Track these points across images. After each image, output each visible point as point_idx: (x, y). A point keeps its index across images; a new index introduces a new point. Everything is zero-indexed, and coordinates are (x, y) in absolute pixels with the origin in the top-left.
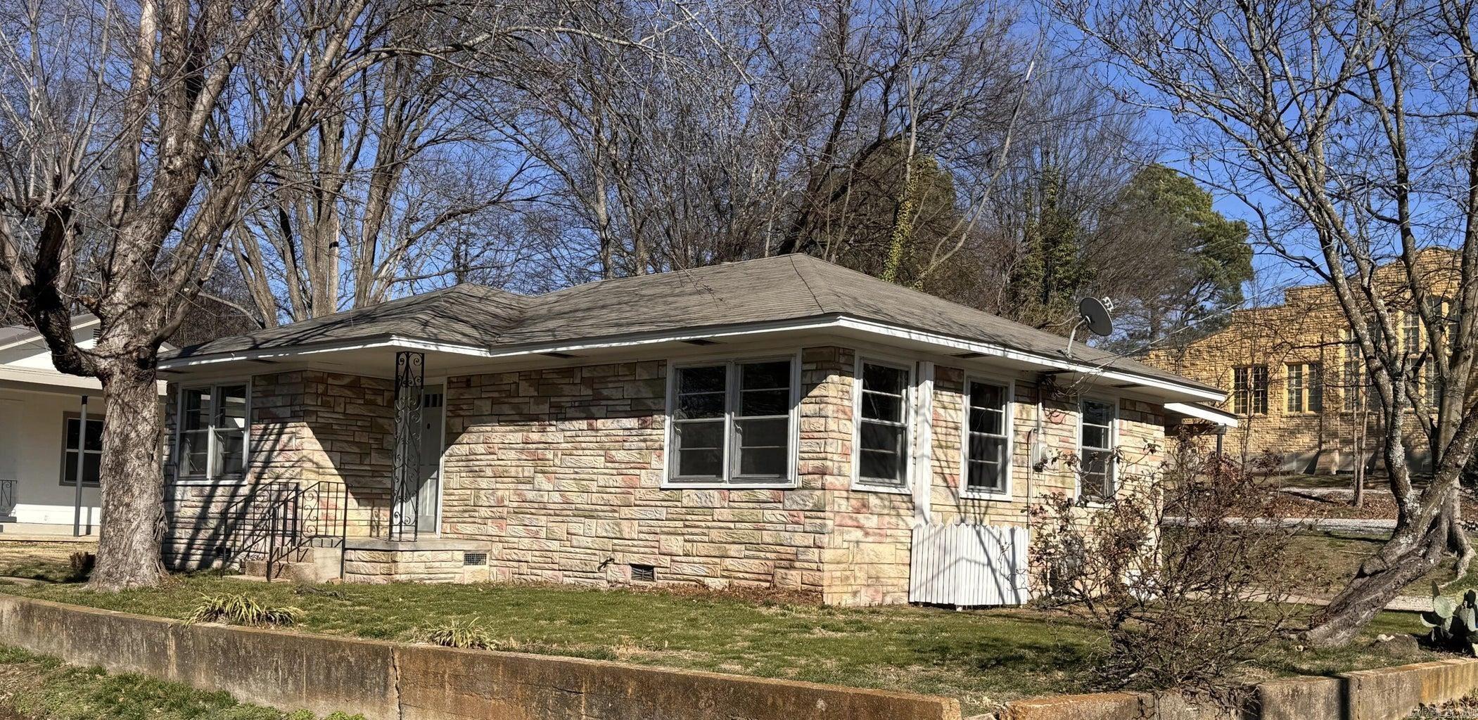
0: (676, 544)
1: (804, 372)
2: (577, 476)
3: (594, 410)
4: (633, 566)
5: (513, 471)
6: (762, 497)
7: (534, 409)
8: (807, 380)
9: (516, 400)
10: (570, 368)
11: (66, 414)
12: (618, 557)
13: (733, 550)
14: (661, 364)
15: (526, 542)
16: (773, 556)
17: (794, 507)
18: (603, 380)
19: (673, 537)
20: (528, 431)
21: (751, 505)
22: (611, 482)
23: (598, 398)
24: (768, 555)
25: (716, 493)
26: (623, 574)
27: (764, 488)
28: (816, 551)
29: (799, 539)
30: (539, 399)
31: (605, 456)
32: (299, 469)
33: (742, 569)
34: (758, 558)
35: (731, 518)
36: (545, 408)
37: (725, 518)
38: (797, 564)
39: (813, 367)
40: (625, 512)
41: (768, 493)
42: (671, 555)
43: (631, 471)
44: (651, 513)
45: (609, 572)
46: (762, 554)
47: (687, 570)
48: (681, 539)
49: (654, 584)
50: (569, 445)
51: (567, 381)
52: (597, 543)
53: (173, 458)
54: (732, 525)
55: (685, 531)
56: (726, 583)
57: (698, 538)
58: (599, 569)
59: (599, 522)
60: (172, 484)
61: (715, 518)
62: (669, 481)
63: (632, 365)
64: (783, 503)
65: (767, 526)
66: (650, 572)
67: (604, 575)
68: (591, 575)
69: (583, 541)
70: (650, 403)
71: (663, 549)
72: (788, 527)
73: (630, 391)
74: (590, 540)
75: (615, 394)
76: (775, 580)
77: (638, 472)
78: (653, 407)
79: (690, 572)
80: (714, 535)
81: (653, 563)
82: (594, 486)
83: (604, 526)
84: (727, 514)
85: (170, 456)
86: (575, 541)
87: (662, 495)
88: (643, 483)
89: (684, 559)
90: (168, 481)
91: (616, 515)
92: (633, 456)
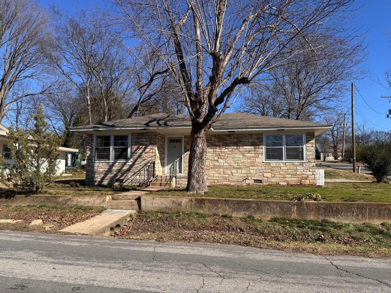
0: (269, 175)
1: (307, 138)
2: (233, 160)
3: (238, 144)
4: (254, 180)
5: (210, 158)
6: (296, 164)
7: (217, 144)
8: (308, 139)
9: (211, 141)
10: (230, 135)
11: (4, 145)
12: (250, 178)
13: (288, 176)
14: (262, 134)
15: (217, 175)
16: (300, 177)
17: (306, 166)
18: (242, 138)
19: (268, 173)
20: (215, 149)
21: (293, 166)
22: (246, 161)
23: (239, 142)
24: (299, 177)
25: (281, 163)
26: (251, 182)
27: (297, 162)
28: (314, 176)
29: (308, 173)
30: (218, 141)
31: (243, 155)
32: (154, 158)
33: (291, 180)
34: (296, 177)
35: (287, 169)
36: (222, 144)
37: (285, 169)
38: (308, 179)
39: (310, 136)
40: (251, 168)
41: (298, 163)
42: (267, 177)
43: (253, 158)
44: (260, 168)
45: (246, 181)
46: (297, 177)
47: (273, 180)
48: (270, 174)
49: (262, 184)
50: (230, 152)
51: (229, 137)
52: (242, 175)
53: (92, 155)
54: (287, 170)
55: (272, 172)
56: (286, 183)
57: (276, 173)
58: (243, 181)
59: (242, 170)
60: (92, 162)
61: (282, 169)
62: (265, 161)
63: (251, 134)
64: (303, 165)
65: (298, 170)
66: (260, 181)
67: (245, 182)
68: (240, 182)
69: (237, 175)
70: (258, 143)
71: (265, 176)
72: (305, 171)
73: (251, 140)
74: (239, 174)
75: (246, 141)
76: (302, 182)
77: (255, 159)
78: (259, 144)
79: (274, 181)
80: (281, 173)
81: (261, 179)
82: (240, 162)
83: (244, 171)
84: (285, 168)
85: (90, 154)
86: (234, 175)
87: (263, 164)
88: (257, 161)
89: (272, 178)
90: (90, 161)
91: (248, 168)
92: (253, 155)
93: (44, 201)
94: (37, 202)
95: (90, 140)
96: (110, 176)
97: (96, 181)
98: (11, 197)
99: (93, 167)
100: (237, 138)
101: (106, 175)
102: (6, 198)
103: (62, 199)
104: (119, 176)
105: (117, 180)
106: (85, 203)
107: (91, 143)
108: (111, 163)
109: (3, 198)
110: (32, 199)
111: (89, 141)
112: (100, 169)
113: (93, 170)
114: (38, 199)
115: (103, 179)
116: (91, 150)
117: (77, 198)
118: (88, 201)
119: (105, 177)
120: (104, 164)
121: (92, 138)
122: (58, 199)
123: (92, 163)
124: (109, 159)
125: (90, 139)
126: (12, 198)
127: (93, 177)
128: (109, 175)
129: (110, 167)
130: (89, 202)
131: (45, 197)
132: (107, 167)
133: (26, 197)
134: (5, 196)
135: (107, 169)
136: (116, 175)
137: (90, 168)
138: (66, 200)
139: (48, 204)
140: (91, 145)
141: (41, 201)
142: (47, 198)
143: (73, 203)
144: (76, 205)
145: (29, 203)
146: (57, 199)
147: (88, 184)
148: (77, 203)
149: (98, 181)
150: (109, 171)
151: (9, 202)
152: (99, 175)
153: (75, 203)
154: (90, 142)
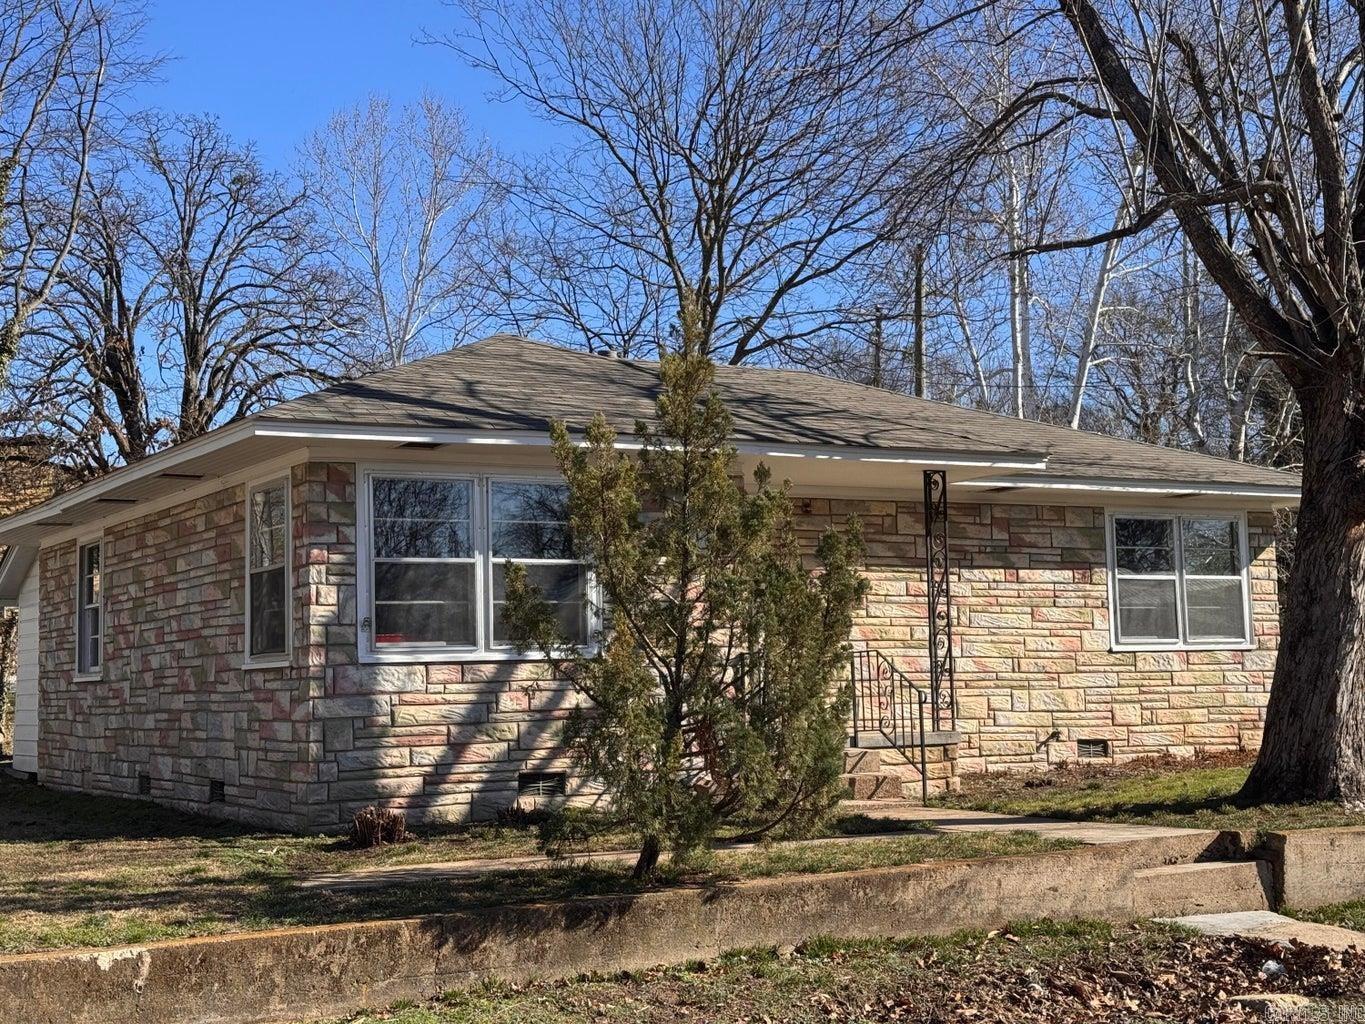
0: (1133, 714)
1: (1251, 536)
2: (994, 638)
3: (1014, 558)
4: (1080, 742)
5: (896, 632)
6: (1222, 659)
8: (1255, 543)
12: (1063, 733)
13: (1196, 715)
14: (1098, 511)
16: (1238, 718)
17: (1254, 668)
18: (1023, 523)
19: (1129, 706)
20: (914, 580)
21: (1211, 667)
22: (1045, 646)
23: (1016, 544)
24: (1233, 718)
25: (1174, 656)
26: (1070, 753)
27: (1223, 649)
31: (1032, 614)
33: (1208, 733)
34: (1223, 721)
35: (1193, 682)
37: (1185, 681)
39: (1260, 531)
40: (1066, 680)
41: (1228, 654)
42: (1128, 725)
43: (1070, 632)
44: (1099, 680)
45: (1052, 752)
46: (1226, 717)
47: (1149, 740)
48: (1138, 706)
49: (1110, 760)
50: (981, 600)
51: (970, 519)
52: (1035, 719)
53: (350, 610)
54: (1193, 689)
55: (1142, 697)
56: (1191, 749)
57: (1158, 704)
58: (1038, 748)
59: (1034, 693)
60: (354, 662)
61: (1176, 682)
62: (1117, 642)
63: (1059, 510)
64: (1243, 664)
65: (1231, 689)
66: (1102, 746)
67: (1044, 756)
68: (1027, 758)
69: (1015, 718)
70: (1087, 554)
71: (1119, 720)
72: (1251, 688)
73: (1060, 539)
74: (1022, 715)
75: (1040, 541)
76: (1243, 743)
77: (1077, 633)
78: (1092, 560)
79: (1151, 742)
80: (1175, 700)
81: (1107, 736)
82: (1019, 650)
83: (1040, 698)
84: (1188, 677)
85: (341, 605)
86: (1001, 720)
87: (1112, 659)
88: (1087, 646)
89: (1145, 728)
90: (339, 657)
91: (1056, 683)
92: (1072, 615)
93: (821, 916)
94: (781, 923)
95: (330, 506)
96: (484, 750)
97: (384, 798)
98: (607, 915)
99: (365, 695)
100: (1005, 524)
101: (457, 748)
102: (568, 928)
103: (919, 890)
104: (542, 753)
105: (527, 781)
106: (1042, 898)
107: (337, 525)
108: (484, 667)
109: (548, 926)
110: (746, 909)
111: (322, 511)
112: (412, 710)
113: (368, 721)
114: (785, 906)
115: (436, 778)
116: (344, 575)
117: (998, 876)
118: (1052, 884)
119: (451, 765)
120: (437, 674)
121: (341, 493)
122: (899, 894)
123: (351, 671)
124: (470, 640)
125: (332, 497)
126: (611, 923)
127: (373, 770)
128: (474, 748)
129: (479, 693)
130: (1055, 890)
131: (825, 885)
132: (461, 696)
133: (710, 900)
134: (563, 911)
135: (461, 709)
136: (521, 747)
137: (340, 702)
138: (940, 894)
139: (846, 929)
140: (341, 544)
141: (804, 918)
142: (838, 894)
143: (980, 907)
144: (996, 915)
145: (728, 935)
146: (892, 895)
147: (334, 817)
148: (1001, 900)
149: (407, 790)
150: (479, 718)
151: (595, 950)
152: (406, 751)
153: (988, 905)
154: (334, 518)
